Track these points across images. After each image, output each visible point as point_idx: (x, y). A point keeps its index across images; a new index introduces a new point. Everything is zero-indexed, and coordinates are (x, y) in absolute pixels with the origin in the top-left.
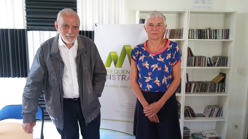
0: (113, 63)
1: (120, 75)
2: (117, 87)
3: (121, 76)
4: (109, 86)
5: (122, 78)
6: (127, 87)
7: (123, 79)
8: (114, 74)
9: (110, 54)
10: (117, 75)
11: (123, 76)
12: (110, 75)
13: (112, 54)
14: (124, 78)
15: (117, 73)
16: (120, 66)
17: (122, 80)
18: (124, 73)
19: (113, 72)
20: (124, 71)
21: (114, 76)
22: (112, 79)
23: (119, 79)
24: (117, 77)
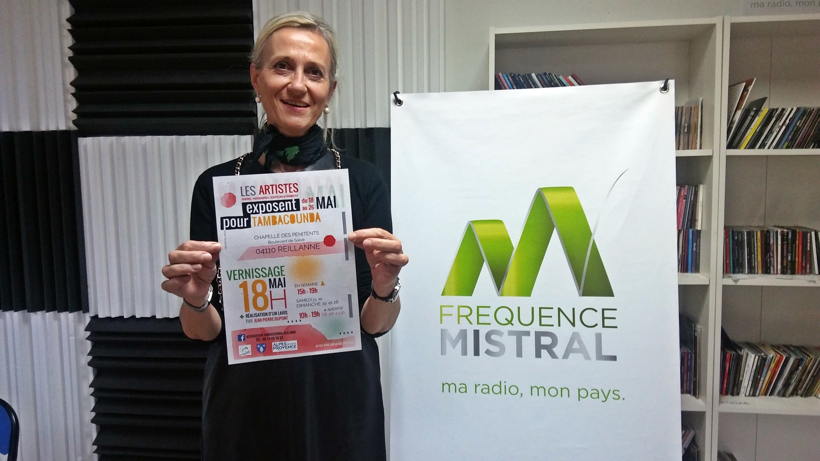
0: (485, 274)
1: (527, 333)
2: (514, 390)
3: (533, 336)
4: (471, 389)
5: (539, 348)
6: (565, 391)
7: (544, 352)
8: (495, 326)
9: (470, 232)
10: (511, 333)
11: (539, 335)
12: (476, 333)
13: (479, 231)
14: (549, 348)
15: (510, 322)
16: (526, 290)
17: (538, 355)
18: (544, 321)
19: (491, 319)
20: (544, 312)
21: (493, 337)
22: (488, 352)
23: (519, 354)
24: (510, 343)
